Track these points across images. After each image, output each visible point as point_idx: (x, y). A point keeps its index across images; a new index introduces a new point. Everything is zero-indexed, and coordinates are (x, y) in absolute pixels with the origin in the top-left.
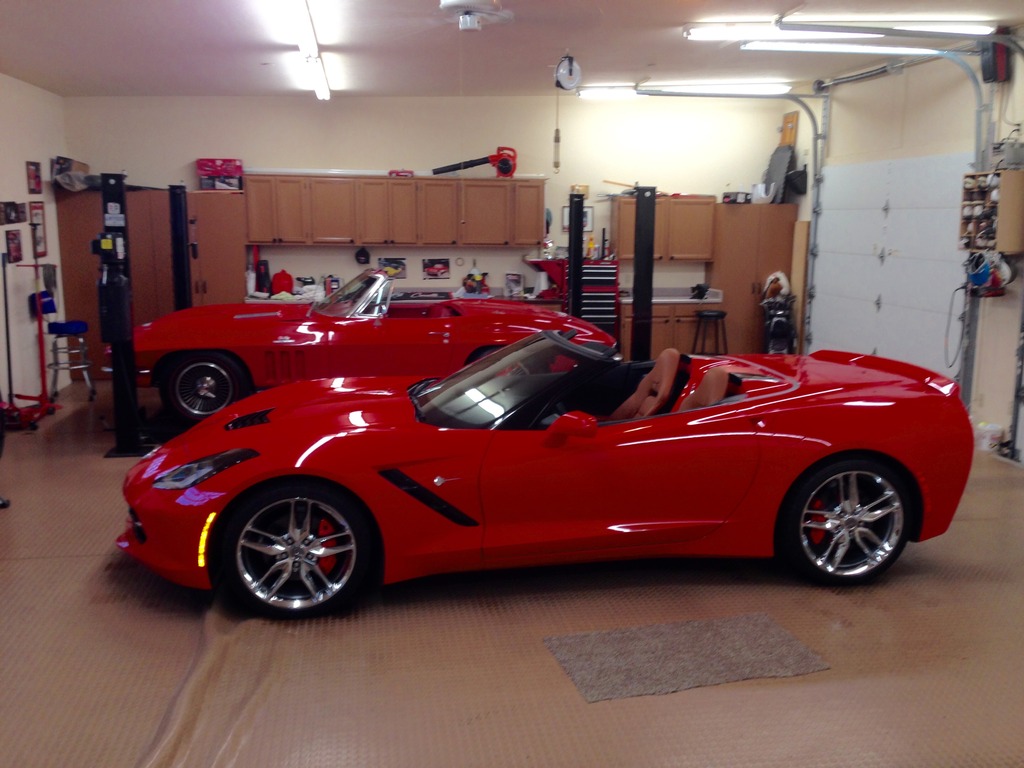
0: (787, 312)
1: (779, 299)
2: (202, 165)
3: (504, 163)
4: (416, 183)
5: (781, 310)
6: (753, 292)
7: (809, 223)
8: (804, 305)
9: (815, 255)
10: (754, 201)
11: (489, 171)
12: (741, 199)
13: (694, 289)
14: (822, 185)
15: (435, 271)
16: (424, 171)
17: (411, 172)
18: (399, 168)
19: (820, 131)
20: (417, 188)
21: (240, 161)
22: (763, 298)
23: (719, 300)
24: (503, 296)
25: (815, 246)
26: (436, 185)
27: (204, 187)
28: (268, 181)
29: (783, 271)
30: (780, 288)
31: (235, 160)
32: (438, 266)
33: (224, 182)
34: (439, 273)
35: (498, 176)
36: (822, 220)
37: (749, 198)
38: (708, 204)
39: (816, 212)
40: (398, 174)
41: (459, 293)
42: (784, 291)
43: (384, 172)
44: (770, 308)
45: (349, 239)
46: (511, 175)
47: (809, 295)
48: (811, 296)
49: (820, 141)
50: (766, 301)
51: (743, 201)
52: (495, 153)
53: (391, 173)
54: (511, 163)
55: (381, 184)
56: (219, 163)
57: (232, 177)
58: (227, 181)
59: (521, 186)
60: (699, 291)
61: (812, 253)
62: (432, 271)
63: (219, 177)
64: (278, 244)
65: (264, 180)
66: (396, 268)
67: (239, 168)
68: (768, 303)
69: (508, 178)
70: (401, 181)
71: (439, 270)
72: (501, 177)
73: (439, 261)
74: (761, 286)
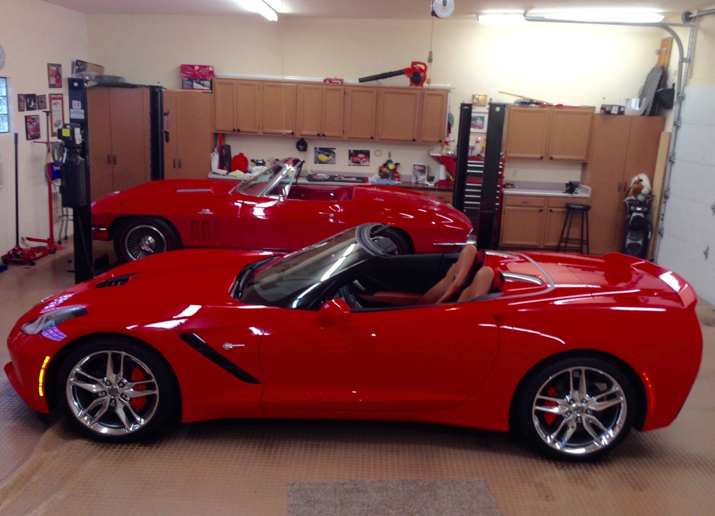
0: (646, 209)
1: (640, 198)
2: (185, 69)
3: (416, 74)
4: (345, 89)
5: (639, 207)
6: (619, 190)
7: (670, 134)
8: (660, 205)
9: (672, 162)
10: (627, 113)
11: (404, 81)
12: (614, 111)
13: (567, 185)
14: (683, 102)
15: (359, 159)
16: (352, 79)
17: (342, 80)
18: (332, 76)
19: (685, 56)
20: (345, 93)
21: (212, 67)
22: (627, 195)
23: (587, 195)
24: (411, 182)
25: (674, 154)
26: (361, 91)
27: (185, 87)
28: (232, 84)
29: (646, 174)
30: (642, 187)
31: (208, 67)
32: (360, 156)
33: (199, 83)
34: (361, 162)
35: (411, 86)
36: (681, 132)
37: (622, 109)
38: (587, 114)
39: (677, 125)
40: (330, 81)
41: (374, 178)
42: (645, 190)
43: (321, 79)
44: (631, 205)
45: (291, 131)
46: (422, 85)
47: (665, 196)
48: (666, 197)
49: (684, 64)
50: (628, 198)
51: (616, 113)
52: (409, 66)
53: (325, 81)
54: (422, 75)
55: (317, 89)
56: (197, 68)
57: (206, 80)
58: (202, 82)
59: (428, 94)
60: (571, 187)
61: (671, 160)
62: (355, 159)
63: (196, 79)
64: (237, 133)
65: (230, 82)
66: (328, 156)
67: (211, 73)
68: (630, 200)
69: (420, 87)
70: (333, 87)
71: (361, 159)
72: (413, 87)
73: (361, 152)
74: (626, 185)
